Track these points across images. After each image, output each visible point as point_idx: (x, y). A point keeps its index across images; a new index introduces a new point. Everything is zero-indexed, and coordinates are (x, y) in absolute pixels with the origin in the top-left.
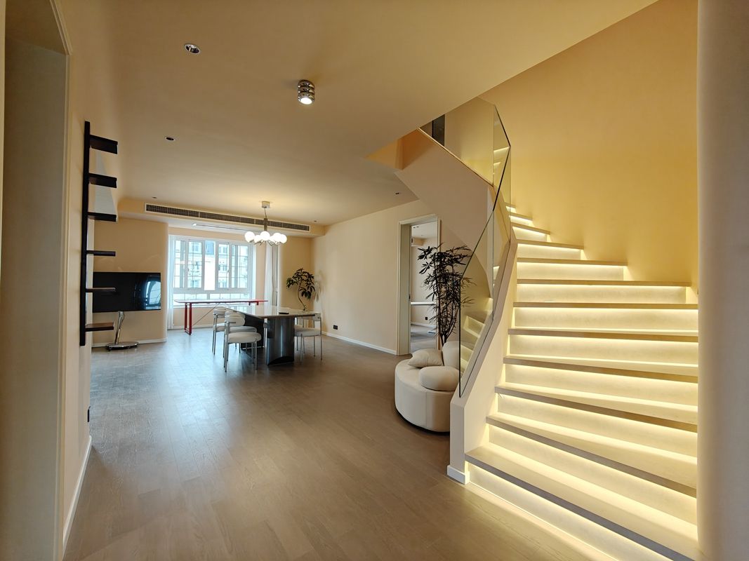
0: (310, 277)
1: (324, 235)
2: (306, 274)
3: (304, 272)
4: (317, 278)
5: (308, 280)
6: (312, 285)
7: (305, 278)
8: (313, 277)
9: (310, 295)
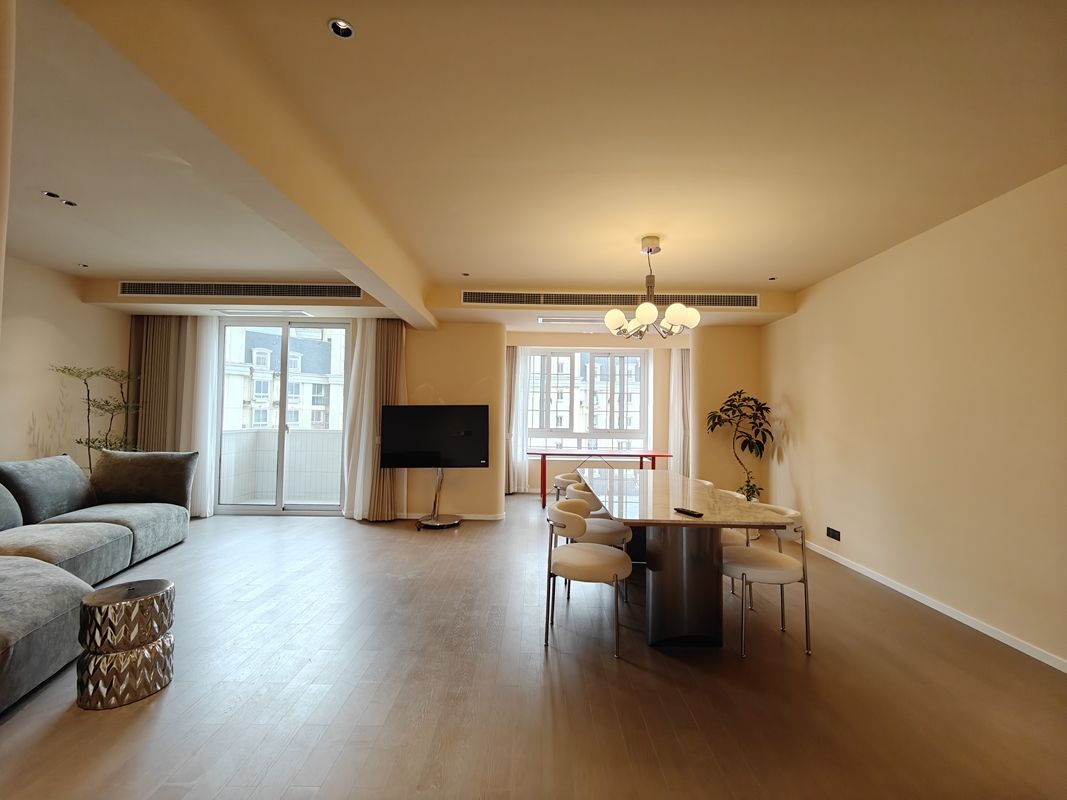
0: (761, 408)
1: (795, 311)
2: (752, 403)
3: (745, 399)
4: (778, 412)
5: (755, 416)
6: (765, 426)
7: (748, 411)
8: (767, 409)
9: (761, 448)
